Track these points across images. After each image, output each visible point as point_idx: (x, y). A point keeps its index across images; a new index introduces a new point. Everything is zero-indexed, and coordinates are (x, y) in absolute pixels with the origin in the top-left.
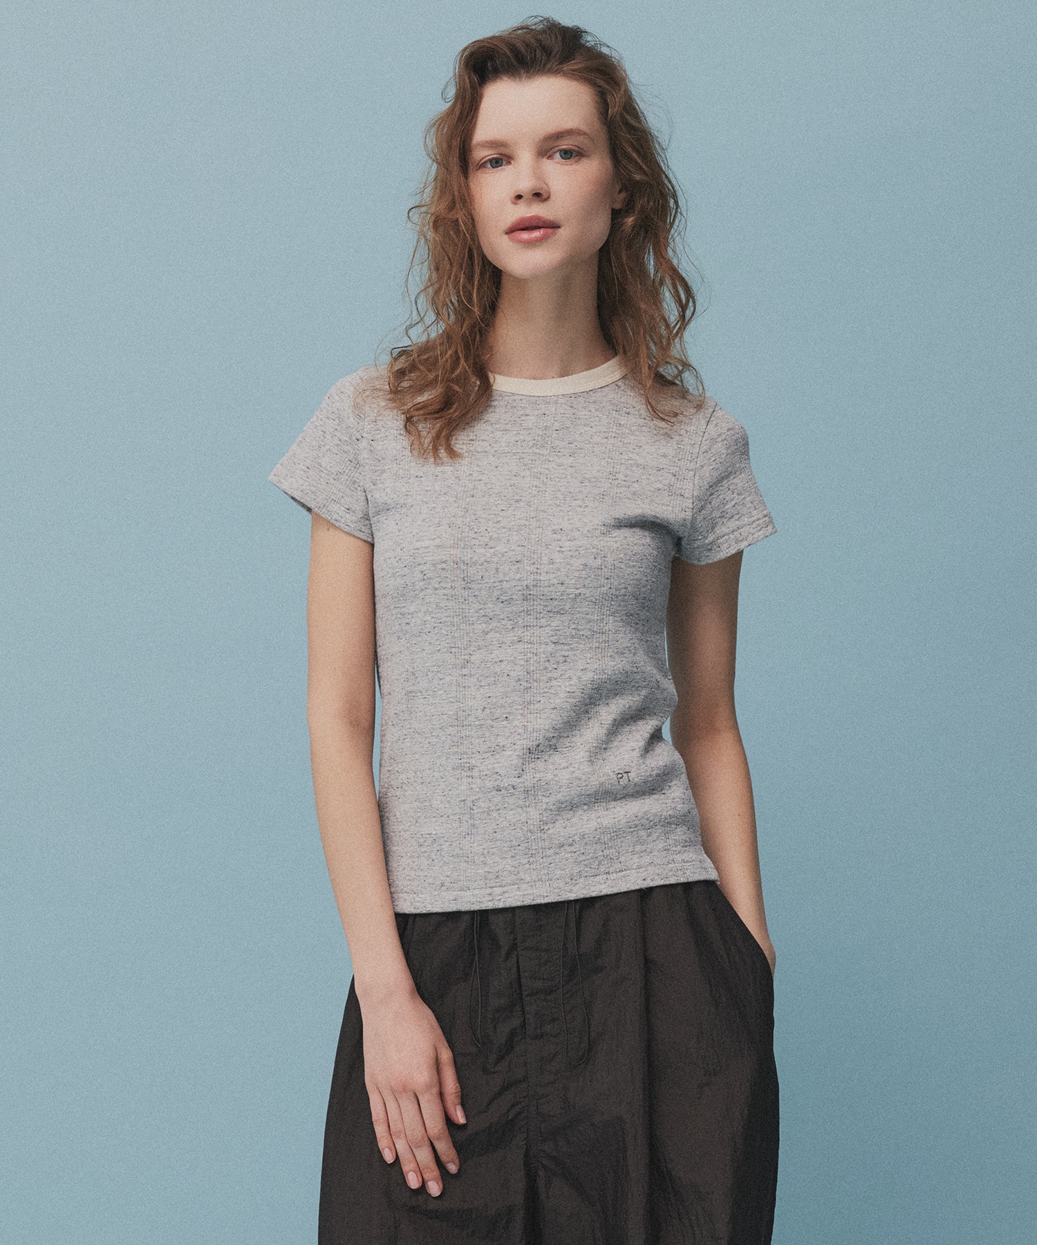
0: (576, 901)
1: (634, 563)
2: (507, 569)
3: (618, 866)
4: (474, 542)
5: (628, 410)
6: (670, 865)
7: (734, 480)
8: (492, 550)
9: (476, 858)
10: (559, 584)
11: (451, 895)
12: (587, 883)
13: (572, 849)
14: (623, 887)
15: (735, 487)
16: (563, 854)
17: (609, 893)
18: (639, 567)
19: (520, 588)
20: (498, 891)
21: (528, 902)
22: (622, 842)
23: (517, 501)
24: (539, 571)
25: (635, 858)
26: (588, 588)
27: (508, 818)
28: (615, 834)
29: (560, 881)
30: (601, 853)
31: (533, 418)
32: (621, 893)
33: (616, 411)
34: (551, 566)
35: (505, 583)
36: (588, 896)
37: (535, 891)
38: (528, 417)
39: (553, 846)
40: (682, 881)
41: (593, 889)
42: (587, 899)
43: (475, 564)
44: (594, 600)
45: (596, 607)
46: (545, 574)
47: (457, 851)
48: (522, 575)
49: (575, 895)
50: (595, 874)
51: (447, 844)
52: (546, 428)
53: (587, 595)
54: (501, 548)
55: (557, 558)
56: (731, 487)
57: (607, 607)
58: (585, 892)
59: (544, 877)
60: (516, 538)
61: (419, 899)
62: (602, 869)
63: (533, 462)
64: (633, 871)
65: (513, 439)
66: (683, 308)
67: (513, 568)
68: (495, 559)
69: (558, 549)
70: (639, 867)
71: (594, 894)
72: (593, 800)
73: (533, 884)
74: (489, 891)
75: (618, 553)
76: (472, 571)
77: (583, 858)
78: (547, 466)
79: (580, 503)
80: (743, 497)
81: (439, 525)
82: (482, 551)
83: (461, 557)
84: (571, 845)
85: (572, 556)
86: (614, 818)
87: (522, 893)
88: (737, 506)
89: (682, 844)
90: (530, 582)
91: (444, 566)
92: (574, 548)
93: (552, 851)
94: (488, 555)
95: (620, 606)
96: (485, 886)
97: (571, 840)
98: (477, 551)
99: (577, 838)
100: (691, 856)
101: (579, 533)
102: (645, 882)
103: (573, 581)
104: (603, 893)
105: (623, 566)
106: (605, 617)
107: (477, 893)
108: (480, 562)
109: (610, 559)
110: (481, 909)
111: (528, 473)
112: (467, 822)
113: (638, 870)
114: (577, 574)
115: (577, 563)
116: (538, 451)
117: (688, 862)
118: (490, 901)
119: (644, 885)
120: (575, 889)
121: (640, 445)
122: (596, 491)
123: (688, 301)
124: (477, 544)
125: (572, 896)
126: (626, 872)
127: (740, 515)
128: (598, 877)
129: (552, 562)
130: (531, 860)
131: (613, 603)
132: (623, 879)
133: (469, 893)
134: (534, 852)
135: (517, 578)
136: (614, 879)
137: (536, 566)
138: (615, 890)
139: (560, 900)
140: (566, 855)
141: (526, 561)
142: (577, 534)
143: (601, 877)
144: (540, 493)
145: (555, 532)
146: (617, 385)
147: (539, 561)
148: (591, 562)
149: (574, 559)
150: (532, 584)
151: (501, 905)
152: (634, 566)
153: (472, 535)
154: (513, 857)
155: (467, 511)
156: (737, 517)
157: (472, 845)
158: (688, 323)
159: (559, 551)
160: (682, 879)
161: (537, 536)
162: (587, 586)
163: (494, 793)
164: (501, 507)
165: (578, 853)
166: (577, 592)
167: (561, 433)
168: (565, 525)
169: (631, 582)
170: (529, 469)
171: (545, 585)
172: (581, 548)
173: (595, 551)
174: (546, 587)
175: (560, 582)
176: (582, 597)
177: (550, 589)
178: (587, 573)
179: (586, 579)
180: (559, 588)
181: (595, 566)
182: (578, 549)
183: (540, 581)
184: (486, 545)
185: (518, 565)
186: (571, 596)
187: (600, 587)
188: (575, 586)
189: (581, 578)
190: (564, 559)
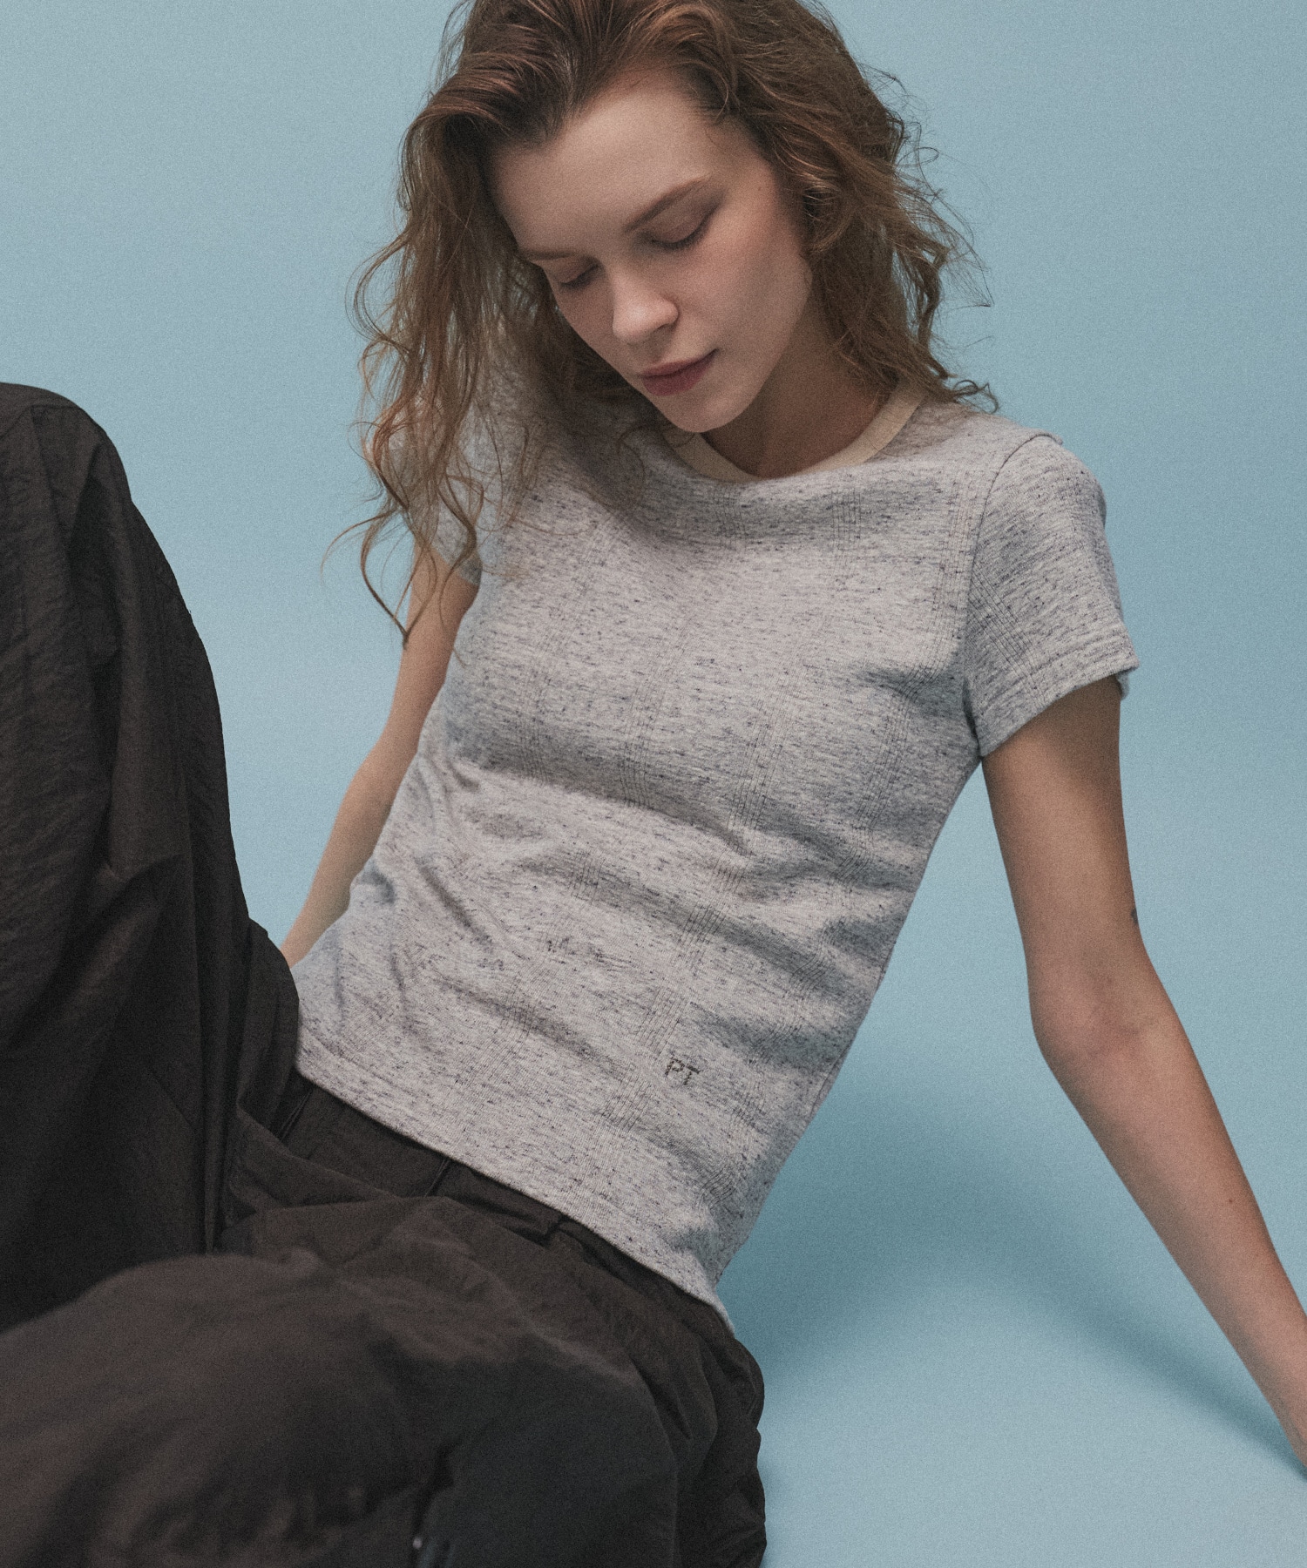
1: (826, 756)
2: (604, 707)
4: (572, 648)
7: (1059, 563)
8: (592, 669)
10: (676, 752)
12: (530, 1170)
15: (1060, 576)
18: (834, 765)
19: (613, 743)
20: (381, 1086)
24: (651, 723)
26: (724, 772)
34: (672, 720)
35: (595, 729)
36: (516, 1186)
37: (434, 1124)
42: (511, 1188)
43: (560, 684)
44: (730, 796)
45: (734, 809)
46: (660, 731)
48: (624, 723)
53: (719, 785)
54: (608, 669)
55: (686, 705)
56: (1052, 576)
60: (635, 658)
67: (615, 707)
68: (592, 685)
69: (695, 692)
73: (440, 1112)
74: (367, 1077)
75: (797, 727)
76: (552, 694)
80: (1073, 594)
82: (579, 665)
83: (545, 667)
85: (711, 711)
87: (411, 1113)
88: (1059, 612)
90: (631, 737)
91: (516, 672)
92: (719, 697)
93: (506, 1087)
94: (585, 675)
98: (572, 664)
103: (700, 754)
105: (799, 753)
107: (349, 1068)
108: (569, 683)
109: (776, 735)
114: (709, 743)
115: (715, 725)
118: (355, 1091)
124: (576, 652)
127: (1063, 629)
128: (557, 1176)
129: (676, 712)
130: (465, 1075)
134: (477, 1067)
135: (615, 727)
137: (650, 713)
141: (636, 702)
142: (734, 674)
145: (700, 662)
147: (657, 706)
148: (739, 728)
149: (713, 717)
150: (635, 742)
151: (366, 1107)
152: (824, 760)
153: (576, 635)
156: (1058, 633)
159: (694, 697)
162: (722, 768)
164: (636, 596)
166: (705, 774)
169: (809, 786)
171: (656, 749)
172: (733, 701)
173: (753, 710)
174: (657, 754)
175: (679, 750)
176: (710, 785)
177: (661, 758)
178: (728, 745)
179: (724, 754)
180: (677, 760)
181: (745, 737)
182: (727, 700)
183: (650, 740)
184: (589, 658)
185: (624, 705)
186: (694, 779)
187: (744, 777)
188: (702, 762)
189: (715, 751)
190: (697, 713)
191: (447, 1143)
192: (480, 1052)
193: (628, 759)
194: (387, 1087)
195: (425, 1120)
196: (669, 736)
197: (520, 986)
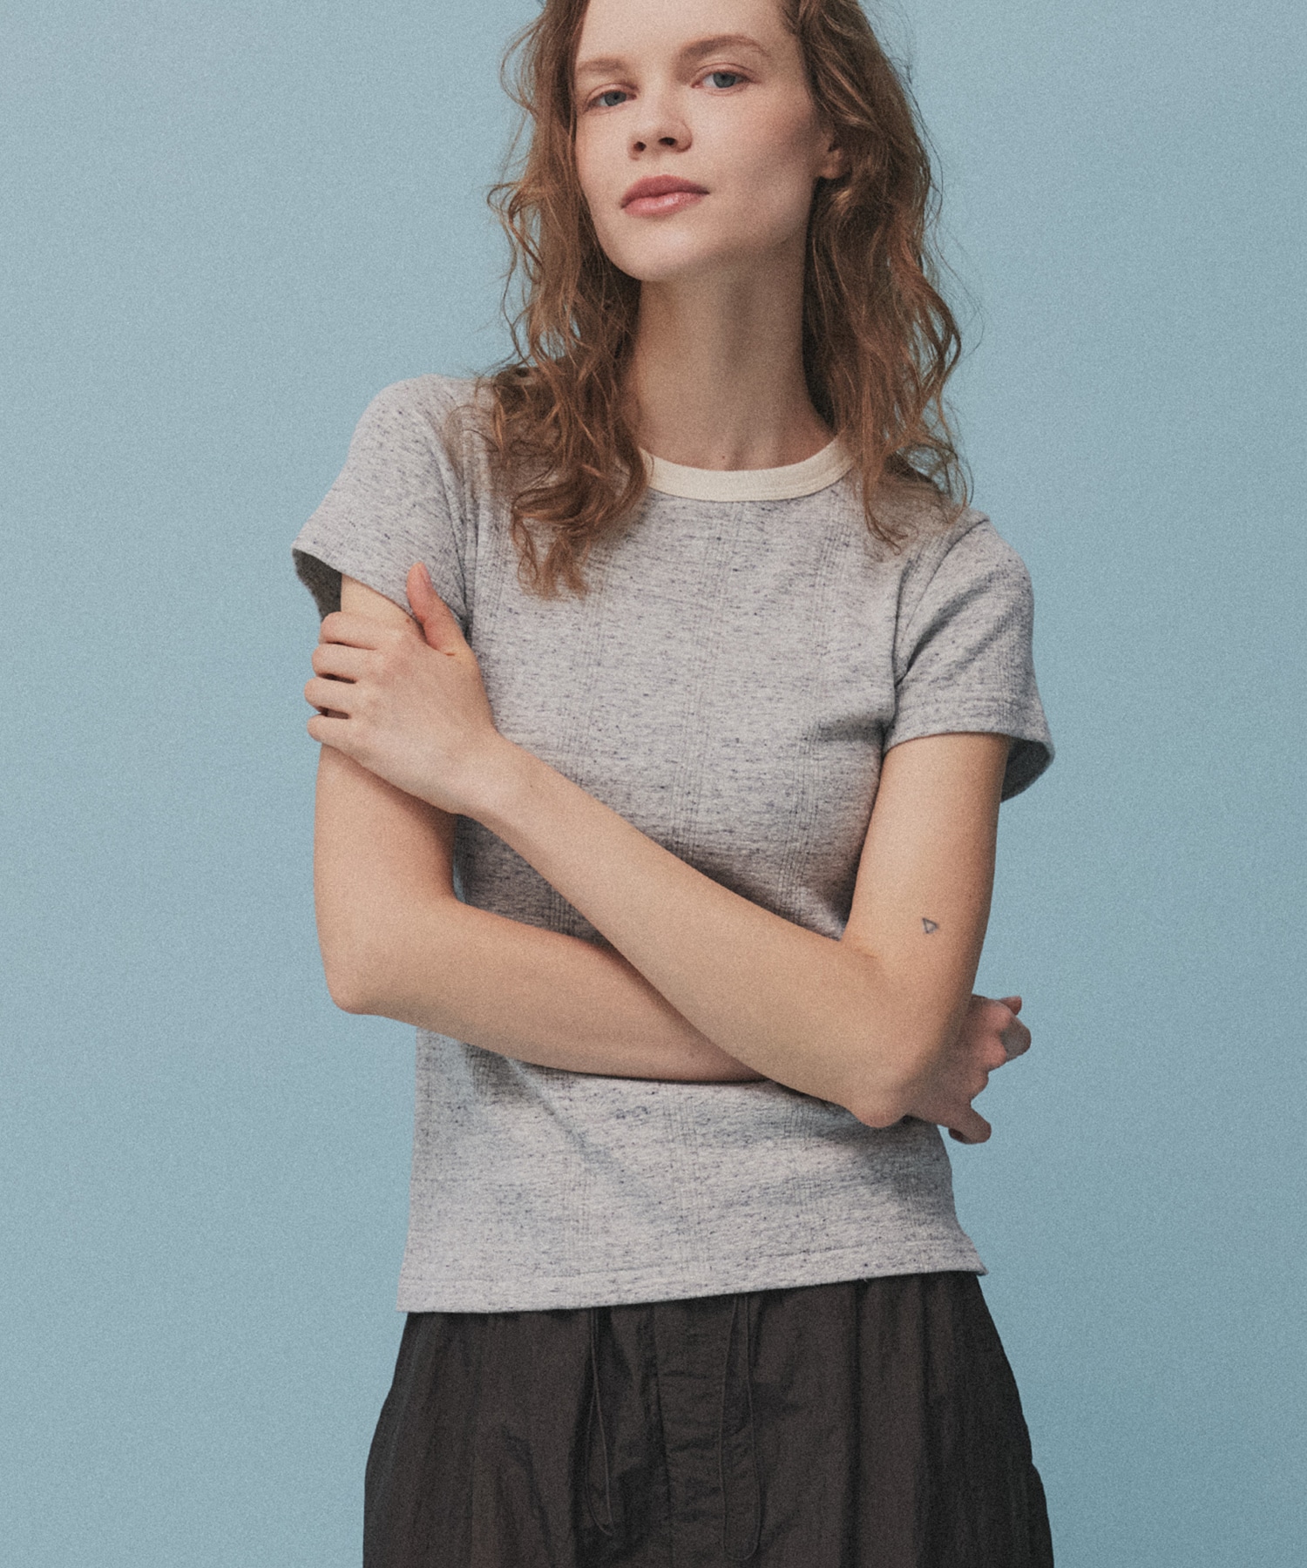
0: (751, 1295)
1: (847, 804)
2: (644, 797)
3: (825, 1241)
4: (595, 745)
5: (847, 539)
6: (909, 1243)
8: (623, 764)
9: (591, 1222)
10: (725, 831)
11: (547, 1283)
12: (772, 1266)
13: (747, 1210)
14: (830, 1275)
16: (731, 1219)
17: (807, 1284)
18: (855, 809)
20: (626, 1275)
21: (677, 1294)
22: (830, 1203)
23: (672, 681)
24: (695, 807)
25: (853, 1231)
26: (772, 841)
27: (639, 1159)
28: (817, 1189)
29: (727, 1261)
30: (795, 1220)
31: (701, 542)
32: (826, 1285)
33: (830, 540)
34: (715, 801)
35: (639, 819)
36: (773, 1287)
37: (687, 1277)
38: (694, 541)
39: (717, 1204)
40: (926, 1271)
41: (781, 1275)
42: (770, 1291)
44: (779, 861)
45: (782, 872)
46: (705, 813)
47: (558, 1212)
48: (668, 810)
49: (752, 1284)
50: (785, 1252)
51: (540, 1200)
52: (720, 565)
53: (768, 853)
54: (639, 761)
55: (725, 786)
57: (799, 872)
58: (768, 1280)
59: (701, 1253)
60: (663, 747)
61: (497, 1290)
62: (798, 1244)
63: (698, 620)
64: (849, 1250)
65: (666, 577)
66: (941, 350)
67: (656, 796)
68: (627, 778)
69: (730, 773)
70: (859, 1244)
71: (783, 1285)
72: (782, 1132)
73: (684, 1265)
74: (612, 1275)
75: (825, 786)
77: (763, 1225)
78: (717, 630)
79: (769, 692)
81: (543, 707)
82: (608, 762)
83: (571, 768)
84: (746, 1204)
85: (750, 789)
86: (819, 1163)
87: (665, 1280)
89: (927, 1211)
90: (677, 821)
92: (755, 775)
93: (714, 1213)
94: (617, 770)
95: (818, 871)
96: (605, 1268)
97: (744, 1196)
98: (599, 760)
99: (755, 1192)
100: (941, 1229)
101: (765, 750)
102: (866, 1269)
103: (749, 829)
104: (798, 1283)
105: (830, 808)
106: (794, 888)
107: (592, 1278)
108: (602, 780)
109: (811, 797)
110: (597, 1305)
111: (686, 635)
112: (580, 1165)
113: (856, 1249)
114: (755, 818)
115: (756, 800)
116: (705, 603)
117: (937, 1238)
118: (612, 1292)
119: (864, 1274)
120: (753, 1274)
121: (863, 599)
122: (796, 673)
123: (948, 341)
124: (600, 749)
125: (747, 1287)
126: (835, 1252)
128: (791, 1257)
129: (717, 794)
130: (682, 1226)
131: (807, 866)
132: (832, 1263)
133: (576, 1279)
134: (684, 1213)
135: (659, 814)
136: (817, 1262)
137: (690, 798)
138: (818, 1280)
139: (727, 1292)
140: (739, 1220)
141: (676, 788)
142: (762, 750)
143: (794, 1257)
144: (706, 671)
145: (728, 744)
146: (832, 491)
147: (697, 790)
148: (779, 800)
149: (753, 794)
150: (682, 826)
151: (631, 1299)
152: (847, 808)
153: (593, 732)
154: (652, 1222)
155: (589, 690)
157: (587, 1202)
158: (950, 369)
159: (731, 777)
160: (926, 1267)
161: (697, 747)
162: (770, 837)
163: (613, 1121)
164: (643, 689)
165: (757, 1217)
166: (755, 846)
167: (742, 575)
168: (744, 734)
169: (841, 834)
170: (690, 629)
171: (705, 830)
172: (768, 776)
173: (789, 782)
174: (705, 834)
175: (728, 828)
176: (761, 855)
177: (711, 838)
178: (773, 817)
179: (770, 826)
180: (727, 838)
181: (786, 807)
182: (763, 776)
183: (696, 823)
184: (615, 753)
185: (663, 793)
186: (744, 852)
187: (791, 841)
188: (751, 837)
189: (762, 825)
190: (739, 792)
191: (706, 1285)
192: (678, 1199)
193: (677, 843)
194: (633, 1274)
195: (679, 1278)
196: (715, 817)
197: (673, 1118)
